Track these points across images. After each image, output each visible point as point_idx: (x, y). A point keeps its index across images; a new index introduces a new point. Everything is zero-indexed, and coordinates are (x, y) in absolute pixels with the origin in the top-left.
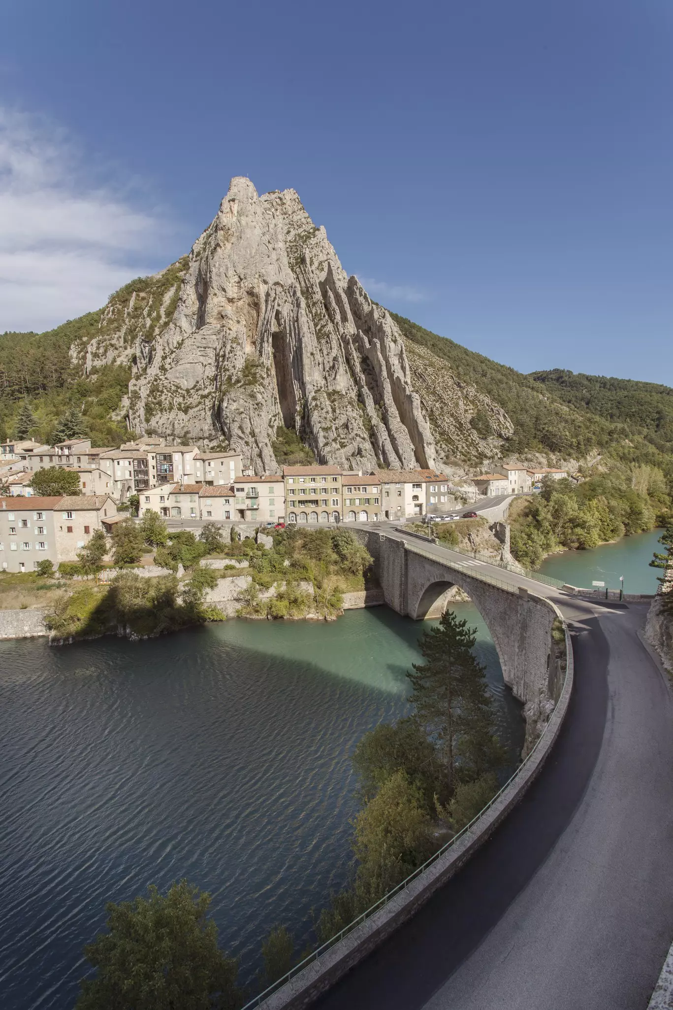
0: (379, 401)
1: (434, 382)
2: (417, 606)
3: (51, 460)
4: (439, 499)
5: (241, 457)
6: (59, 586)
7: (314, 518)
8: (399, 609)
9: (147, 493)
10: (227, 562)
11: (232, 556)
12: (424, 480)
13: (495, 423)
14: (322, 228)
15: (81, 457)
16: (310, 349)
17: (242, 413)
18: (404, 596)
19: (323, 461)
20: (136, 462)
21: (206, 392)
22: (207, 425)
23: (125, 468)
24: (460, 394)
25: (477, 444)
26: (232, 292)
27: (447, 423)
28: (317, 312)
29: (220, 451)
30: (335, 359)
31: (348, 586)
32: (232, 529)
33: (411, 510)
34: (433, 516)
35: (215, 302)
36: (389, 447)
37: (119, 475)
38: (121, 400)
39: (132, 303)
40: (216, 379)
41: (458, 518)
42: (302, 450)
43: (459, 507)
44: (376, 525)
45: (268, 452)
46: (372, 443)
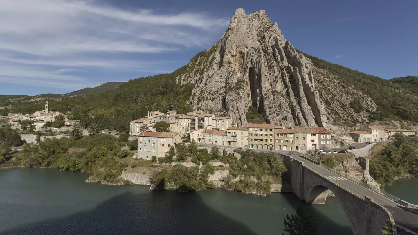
0: (297, 95)
1: (329, 85)
2: (308, 196)
3: (163, 119)
4: (326, 142)
5: (232, 119)
6: (157, 166)
7: (261, 147)
8: (299, 196)
9: (193, 132)
10: (220, 163)
11: (223, 161)
12: (317, 132)
13: (365, 104)
14: (276, 24)
15: (173, 118)
16: (265, 73)
17: (234, 101)
18: (302, 190)
19: (268, 122)
20: (191, 120)
21: (221, 92)
22: (220, 106)
23: (187, 122)
24: (343, 90)
25: (353, 115)
26: (234, 52)
27: (336, 105)
28: (269, 58)
29: (224, 116)
30: (276, 77)
31: (274, 181)
32: (224, 149)
33: (310, 147)
34: (321, 150)
35: (227, 57)
36: (301, 116)
37: (185, 125)
38: (190, 97)
39: (198, 61)
40: (225, 88)
41: (336, 153)
42: (259, 117)
43: (338, 147)
44: (291, 153)
45: (244, 117)
46: (292, 114)
